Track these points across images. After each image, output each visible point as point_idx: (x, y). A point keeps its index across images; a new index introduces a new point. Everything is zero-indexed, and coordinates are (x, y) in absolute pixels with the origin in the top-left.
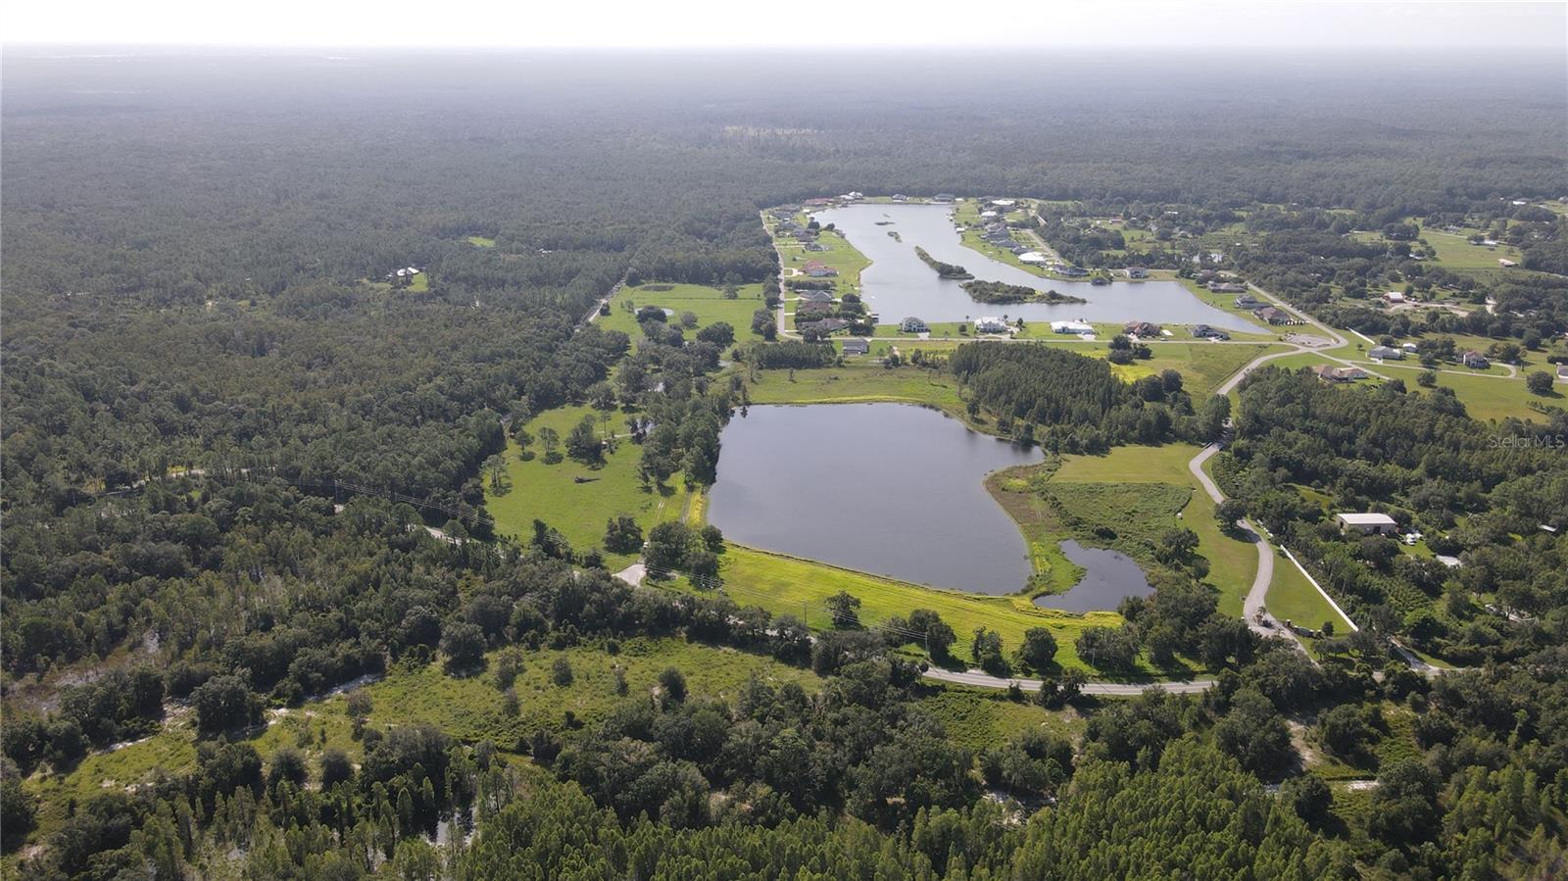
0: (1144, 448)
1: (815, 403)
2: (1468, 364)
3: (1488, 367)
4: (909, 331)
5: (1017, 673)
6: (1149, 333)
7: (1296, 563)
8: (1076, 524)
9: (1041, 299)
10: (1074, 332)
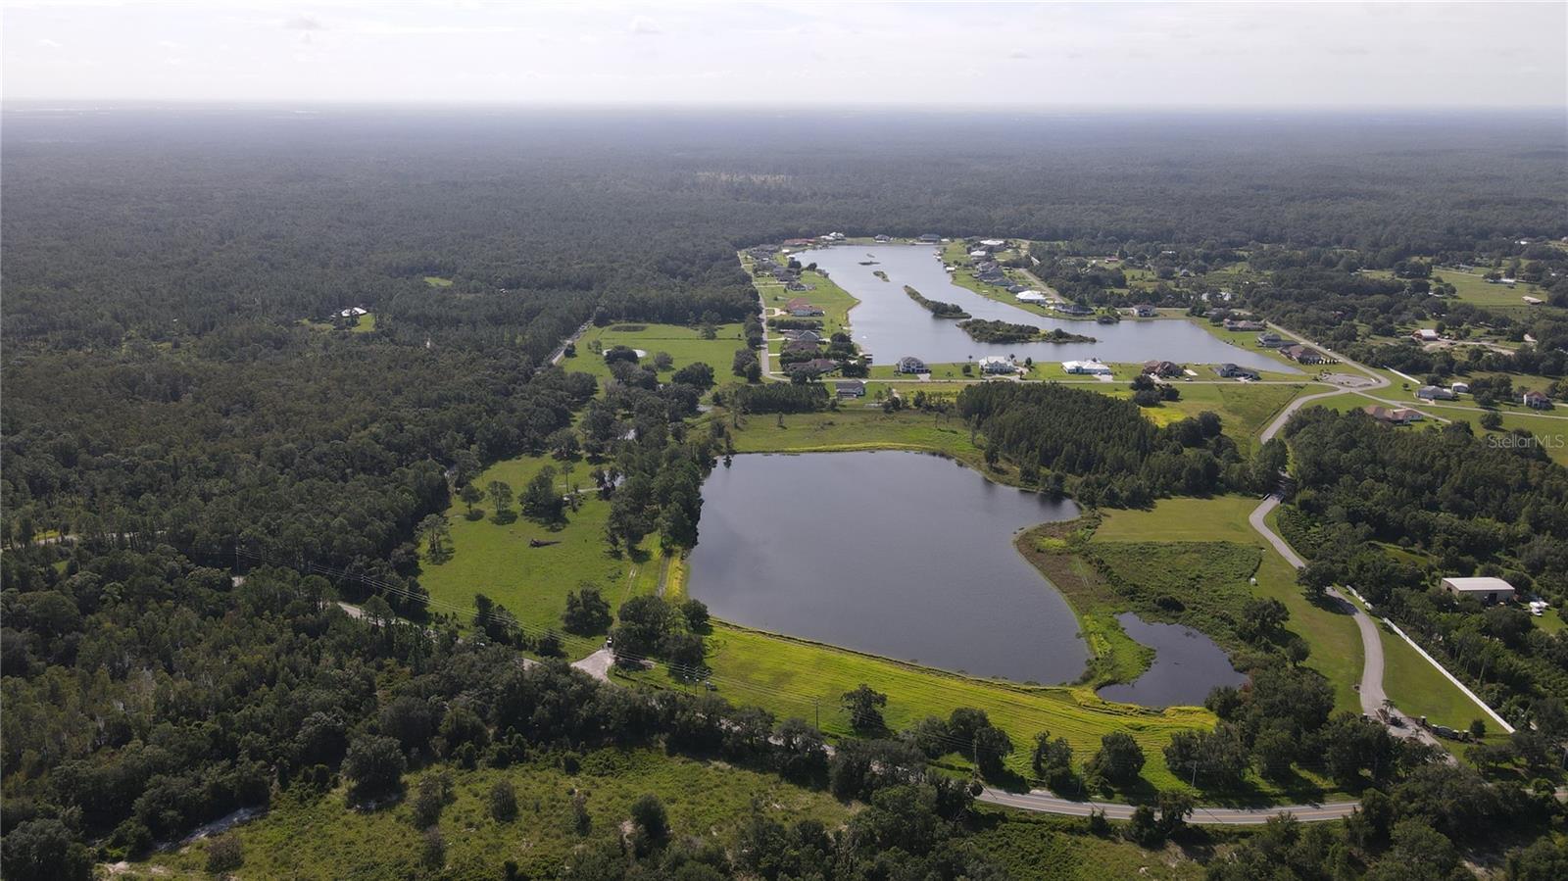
0: (1192, 500)
1: (809, 451)
2: (1529, 404)
3: (1553, 408)
4: (908, 372)
5: (1096, 794)
6: (1171, 374)
8: (1133, 593)
9: (1046, 338)
10: (1089, 373)
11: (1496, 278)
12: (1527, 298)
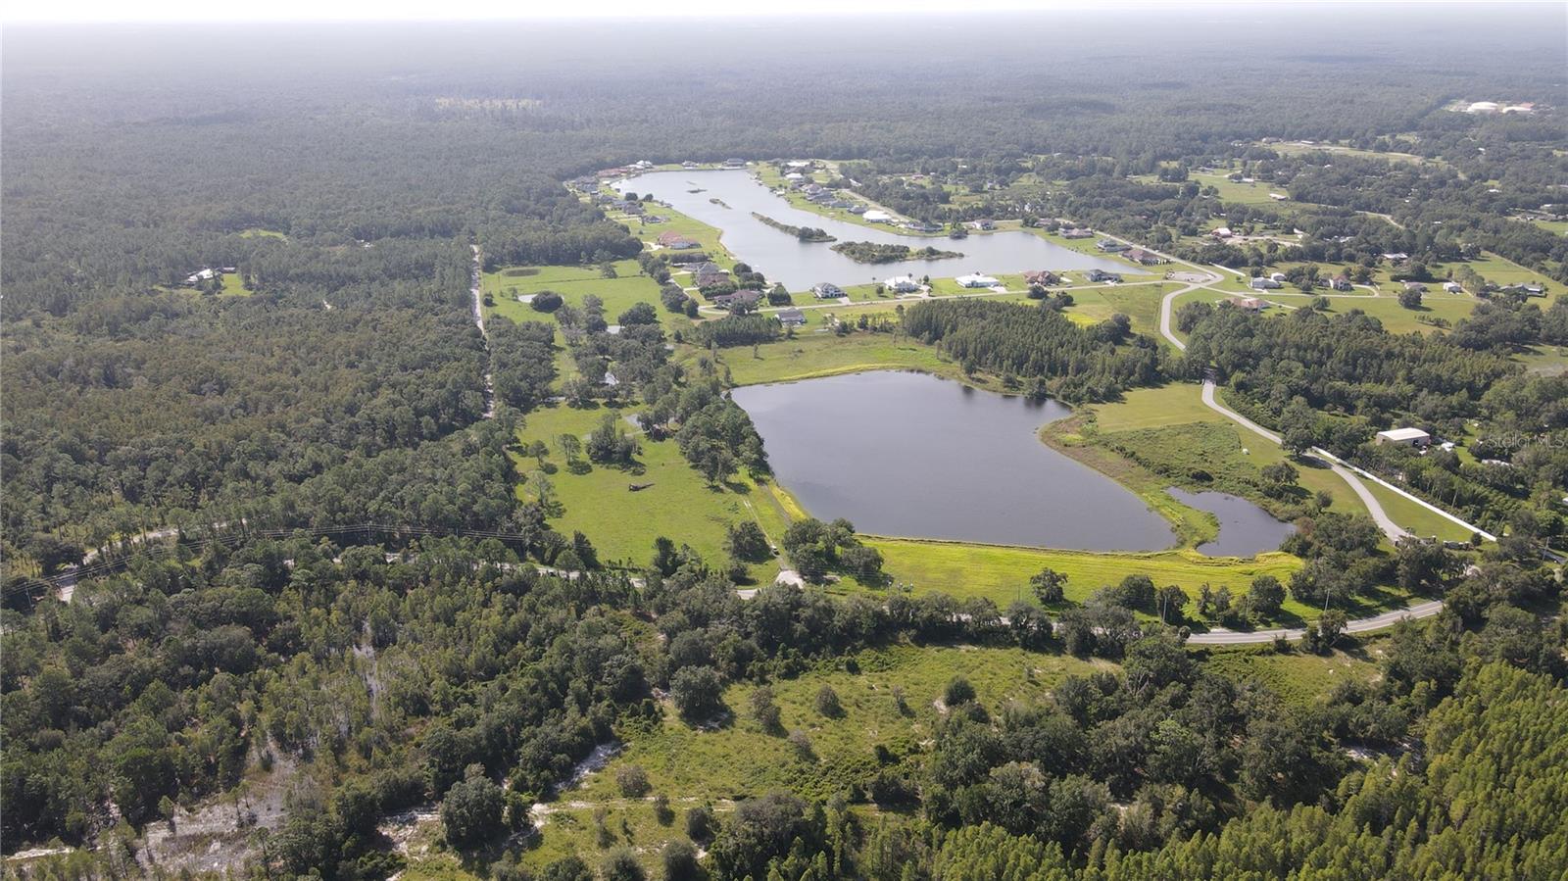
0: (1148, 391)
1: (803, 378)
2: (1336, 287)
3: (1352, 289)
4: (827, 297)
6: (1053, 282)
7: (1382, 482)
8: (1165, 471)
9: (920, 255)
10: (982, 286)
11: (1238, 178)
12: (1273, 195)
